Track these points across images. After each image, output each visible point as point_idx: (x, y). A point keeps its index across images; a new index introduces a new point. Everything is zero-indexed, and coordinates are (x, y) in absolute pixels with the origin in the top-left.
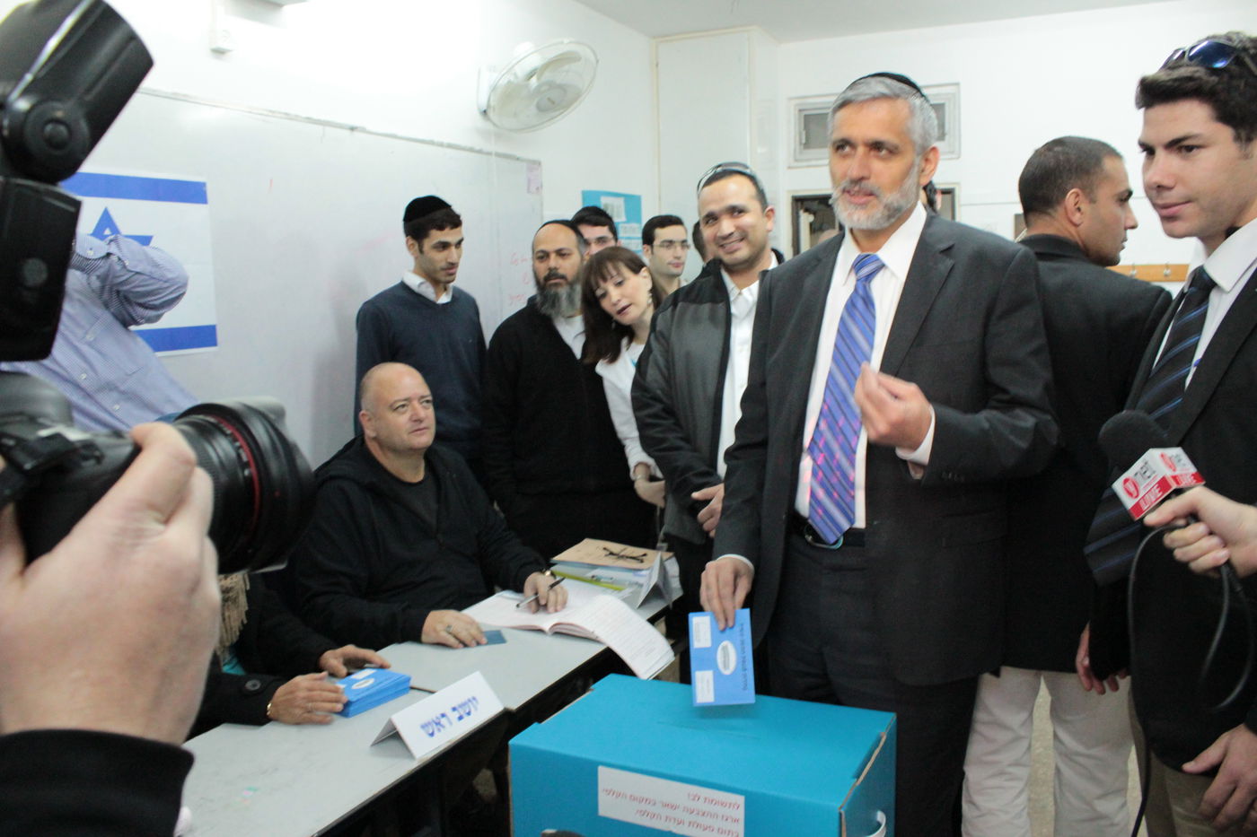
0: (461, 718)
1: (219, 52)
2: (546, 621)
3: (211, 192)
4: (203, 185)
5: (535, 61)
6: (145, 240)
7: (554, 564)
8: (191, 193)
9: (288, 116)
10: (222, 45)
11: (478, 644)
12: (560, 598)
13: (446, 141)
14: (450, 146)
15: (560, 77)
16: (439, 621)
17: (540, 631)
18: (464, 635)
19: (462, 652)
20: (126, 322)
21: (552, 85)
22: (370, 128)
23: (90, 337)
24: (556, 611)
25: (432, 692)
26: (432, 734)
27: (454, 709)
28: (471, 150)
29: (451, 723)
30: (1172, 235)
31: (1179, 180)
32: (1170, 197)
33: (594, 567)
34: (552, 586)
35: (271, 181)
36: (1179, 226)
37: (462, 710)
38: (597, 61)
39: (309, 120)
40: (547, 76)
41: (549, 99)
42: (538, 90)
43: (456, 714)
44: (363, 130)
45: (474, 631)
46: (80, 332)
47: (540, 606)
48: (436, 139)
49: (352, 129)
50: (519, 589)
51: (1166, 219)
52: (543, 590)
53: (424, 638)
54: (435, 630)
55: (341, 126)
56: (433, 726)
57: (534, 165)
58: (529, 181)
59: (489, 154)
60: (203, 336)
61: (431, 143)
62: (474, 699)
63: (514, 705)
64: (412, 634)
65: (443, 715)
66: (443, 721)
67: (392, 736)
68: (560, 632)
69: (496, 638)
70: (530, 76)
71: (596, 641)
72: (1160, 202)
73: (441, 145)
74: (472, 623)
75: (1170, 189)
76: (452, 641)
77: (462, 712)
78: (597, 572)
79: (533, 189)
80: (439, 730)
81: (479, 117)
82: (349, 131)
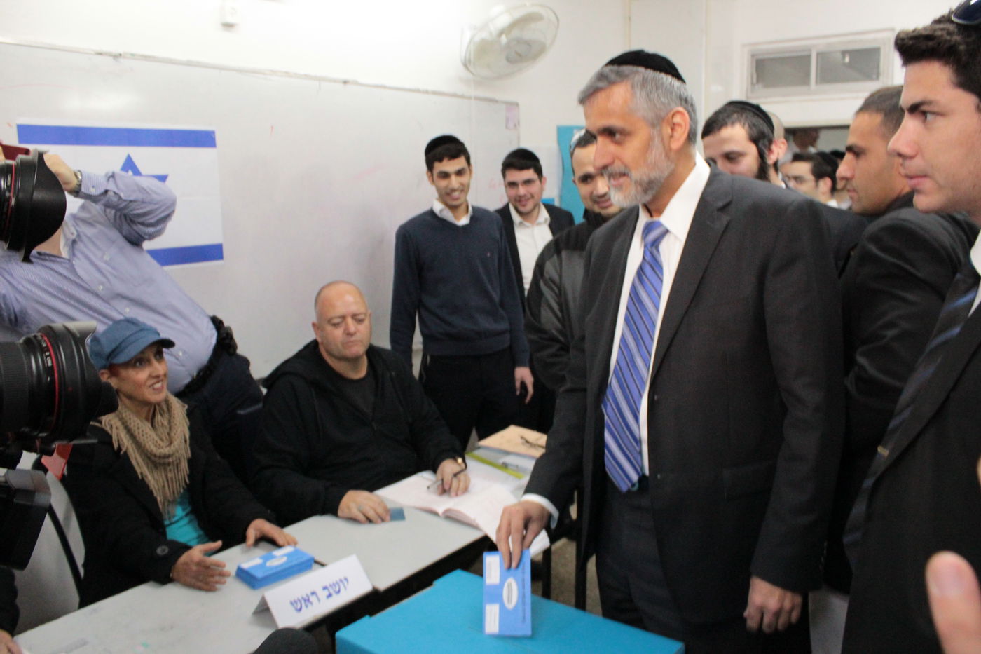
0: (330, 595)
1: (228, 26)
2: (443, 504)
3: (219, 139)
4: (213, 133)
5: (504, 21)
6: (163, 178)
7: (479, 448)
8: (204, 139)
9: (287, 74)
10: (230, 20)
11: (383, 520)
12: (462, 485)
13: (430, 88)
14: (434, 93)
15: (531, 33)
17: (435, 513)
18: (371, 514)
21: (519, 41)
22: (361, 80)
23: (106, 258)
24: (457, 495)
26: (300, 610)
27: (325, 588)
28: (454, 95)
29: (319, 600)
31: (919, 150)
33: (507, 453)
35: (272, 127)
37: (332, 589)
38: (558, 20)
39: (307, 77)
40: (516, 33)
41: (516, 53)
42: (508, 45)
43: (326, 593)
44: (356, 83)
45: (380, 510)
46: (99, 254)
47: (444, 490)
48: (422, 87)
49: (345, 82)
52: (448, 477)
53: (340, 513)
54: (348, 508)
55: (335, 81)
56: (300, 604)
57: (512, 106)
58: (507, 120)
59: (470, 98)
60: (211, 253)
61: (418, 91)
62: (346, 579)
63: (383, 585)
64: (330, 507)
65: (313, 593)
66: (313, 599)
67: (263, 610)
68: (451, 517)
69: (398, 515)
70: (501, 33)
71: (476, 527)
73: (426, 92)
74: (381, 502)
76: (361, 517)
77: (331, 591)
78: (509, 459)
79: (511, 125)
80: (307, 606)
81: (462, 68)
82: (342, 85)
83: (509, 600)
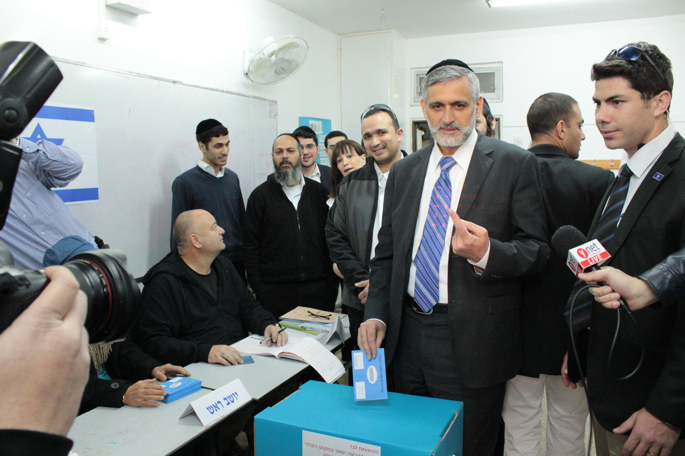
0: (228, 404)
1: (102, 40)
2: (276, 351)
3: (96, 116)
4: (93, 111)
5: (274, 47)
7: (281, 320)
8: (86, 116)
9: (139, 75)
10: (104, 36)
11: (239, 363)
12: (284, 338)
13: (225, 89)
14: (227, 92)
15: (287, 56)
16: (218, 351)
17: (273, 356)
18: (231, 359)
19: (230, 368)
20: (48, 186)
21: (283, 60)
22: (183, 82)
23: (29, 195)
24: (282, 345)
25: (213, 390)
26: (212, 413)
27: (225, 399)
28: (239, 94)
29: (223, 406)
30: (610, 147)
31: (613, 119)
32: (609, 127)
33: (303, 321)
34: (279, 332)
35: (130, 110)
36: (613, 143)
37: (230, 399)
38: (308, 48)
39: (151, 77)
40: (281, 55)
41: (282, 67)
42: (276, 63)
43: (226, 402)
44: (181, 83)
45: (237, 357)
46: (23, 191)
47: (273, 343)
48: (220, 88)
49: (174, 82)
50: (261, 333)
51: (606, 139)
52: (275, 334)
53: (209, 360)
54: (215, 356)
55: (168, 81)
56: (213, 408)
57: (273, 103)
58: (270, 111)
59: (249, 96)
60: (91, 194)
61: (218, 90)
62: (236, 393)
63: (258, 397)
64: (203, 358)
65: (219, 402)
66: (219, 405)
67: (191, 413)
68: (284, 357)
69: (249, 360)
70: (272, 55)
71: (303, 362)
72: (603, 130)
73: (223, 91)
74: (236, 352)
75: (608, 123)
76: (225, 362)
77: (229, 401)
78: (304, 325)
79: (272, 116)
80: (217, 410)
81: (243, 77)
82: (173, 84)
83: (372, 379)
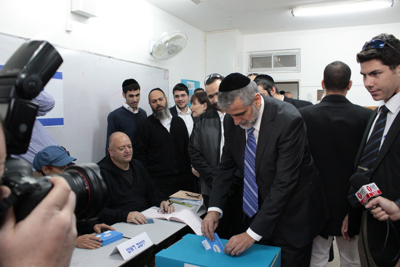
0: (139, 247)
1: (68, 32)
2: (168, 216)
3: (64, 76)
4: (62, 73)
5: (168, 38)
7: (170, 198)
9: (89, 52)
10: (69, 29)
11: (145, 223)
12: (172, 209)
13: (139, 62)
14: (140, 64)
15: (176, 43)
16: (133, 215)
17: (166, 220)
18: (140, 220)
19: (140, 226)
21: (173, 46)
22: (115, 57)
24: (170, 213)
25: (130, 239)
26: (130, 252)
27: (137, 244)
28: (147, 65)
29: (136, 249)
31: (375, 84)
33: (183, 199)
34: (169, 205)
35: (83, 73)
37: (140, 244)
38: (187, 39)
39: (96, 54)
40: (171, 43)
41: (172, 50)
42: (168, 47)
44: (113, 58)
45: (143, 219)
47: (165, 211)
48: (136, 61)
49: (109, 57)
52: (166, 206)
53: (128, 221)
54: (131, 218)
55: (106, 56)
56: (130, 250)
57: (166, 71)
58: (165, 76)
59: (152, 67)
60: (59, 122)
61: (134, 63)
62: (144, 241)
63: (157, 243)
64: (124, 220)
65: (134, 246)
66: (134, 248)
67: (117, 252)
68: (172, 220)
69: (151, 221)
70: (166, 42)
71: (183, 223)
72: (371, 91)
73: (137, 63)
74: (143, 216)
75: (372, 87)
76: (137, 222)
77: (140, 245)
78: (184, 201)
79: (166, 78)
80: (132, 251)
81: (149, 55)
82: (108, 58)
